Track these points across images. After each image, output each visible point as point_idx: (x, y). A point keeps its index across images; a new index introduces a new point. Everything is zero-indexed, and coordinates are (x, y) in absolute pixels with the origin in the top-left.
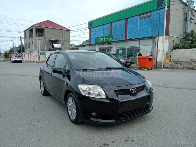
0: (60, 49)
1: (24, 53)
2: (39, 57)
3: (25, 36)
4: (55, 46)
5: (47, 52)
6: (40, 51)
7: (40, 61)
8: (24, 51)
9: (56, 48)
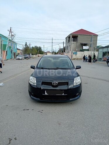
0: (88, 50)
1: (65, 53)
2: (72, 56)
3: (66, 42)
4: (84, 47)
5: (77, 52)
6: (73, 52)
7: (72, 59)
8: (64, 52)
9: (85, 49)
